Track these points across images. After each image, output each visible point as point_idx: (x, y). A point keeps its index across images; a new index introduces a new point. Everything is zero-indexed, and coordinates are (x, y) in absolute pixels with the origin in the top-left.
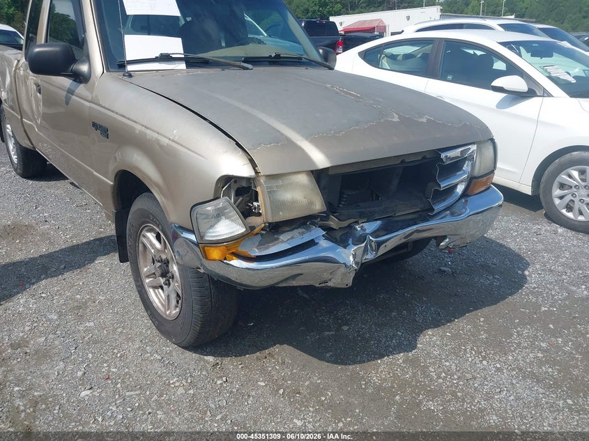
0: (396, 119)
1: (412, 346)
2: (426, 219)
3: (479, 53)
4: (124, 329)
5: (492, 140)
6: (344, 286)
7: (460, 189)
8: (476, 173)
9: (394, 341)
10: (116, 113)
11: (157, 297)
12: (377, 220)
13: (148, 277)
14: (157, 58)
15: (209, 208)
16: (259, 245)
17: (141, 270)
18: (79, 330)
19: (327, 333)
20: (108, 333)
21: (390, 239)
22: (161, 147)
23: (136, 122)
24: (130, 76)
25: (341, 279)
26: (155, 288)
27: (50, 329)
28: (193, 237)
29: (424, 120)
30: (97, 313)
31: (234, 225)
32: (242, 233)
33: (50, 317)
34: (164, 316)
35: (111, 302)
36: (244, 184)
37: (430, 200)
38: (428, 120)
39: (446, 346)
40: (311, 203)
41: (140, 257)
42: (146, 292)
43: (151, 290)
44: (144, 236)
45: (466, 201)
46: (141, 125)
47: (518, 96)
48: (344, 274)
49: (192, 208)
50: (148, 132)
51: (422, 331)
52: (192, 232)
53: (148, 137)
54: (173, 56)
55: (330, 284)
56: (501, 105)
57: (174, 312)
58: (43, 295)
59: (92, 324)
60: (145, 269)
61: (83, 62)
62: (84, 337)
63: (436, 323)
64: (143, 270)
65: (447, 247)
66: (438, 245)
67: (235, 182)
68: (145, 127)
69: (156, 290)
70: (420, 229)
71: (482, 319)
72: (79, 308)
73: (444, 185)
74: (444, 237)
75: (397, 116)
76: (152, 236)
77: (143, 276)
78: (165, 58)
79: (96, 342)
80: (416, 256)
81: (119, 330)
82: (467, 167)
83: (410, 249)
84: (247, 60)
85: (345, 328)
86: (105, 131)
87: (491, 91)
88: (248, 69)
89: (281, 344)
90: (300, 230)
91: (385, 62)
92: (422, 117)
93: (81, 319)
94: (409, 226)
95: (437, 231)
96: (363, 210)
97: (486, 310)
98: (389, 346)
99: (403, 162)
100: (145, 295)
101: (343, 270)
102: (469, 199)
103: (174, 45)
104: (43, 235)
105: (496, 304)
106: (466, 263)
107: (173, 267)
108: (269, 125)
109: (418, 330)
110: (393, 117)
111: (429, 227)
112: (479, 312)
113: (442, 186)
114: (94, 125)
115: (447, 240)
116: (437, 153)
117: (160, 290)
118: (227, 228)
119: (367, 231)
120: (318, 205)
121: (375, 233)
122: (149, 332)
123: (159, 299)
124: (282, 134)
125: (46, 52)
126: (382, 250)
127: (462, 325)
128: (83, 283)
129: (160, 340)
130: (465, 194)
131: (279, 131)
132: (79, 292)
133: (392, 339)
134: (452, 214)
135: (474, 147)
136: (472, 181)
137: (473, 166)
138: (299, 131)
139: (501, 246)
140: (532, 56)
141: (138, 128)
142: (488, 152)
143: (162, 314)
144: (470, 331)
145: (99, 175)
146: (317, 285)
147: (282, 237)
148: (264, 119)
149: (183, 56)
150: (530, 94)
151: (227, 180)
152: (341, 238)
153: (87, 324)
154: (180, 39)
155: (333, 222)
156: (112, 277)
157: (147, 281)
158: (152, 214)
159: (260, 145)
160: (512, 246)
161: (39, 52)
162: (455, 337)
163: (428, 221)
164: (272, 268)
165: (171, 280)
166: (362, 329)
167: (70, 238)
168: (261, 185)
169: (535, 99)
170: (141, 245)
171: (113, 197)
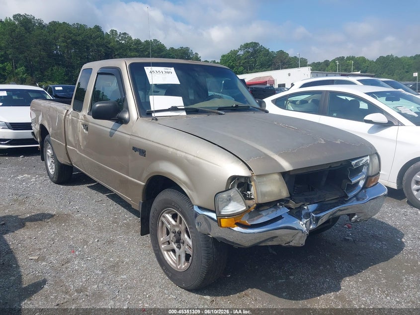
0: (323, 142)
1: (337, 288)
2: (343, 203)
3: (350, 99)
4: (146, 279)
5: (377, 154)
6: (301, 245)
7: (361, 184)
8: (370, 174)
9: (325, 285)
10: (153, 141)
11: (170, 258)
12: (314, 203)
13: (164, 244)
14: (169, 109)
15: (225, 195)
16: (249, 219)
17: (159, 239)
18: (117, 281)
19: (280, 281)
20: (137, 282)
21: (324, 215)
22: (188, 161)
23: (168, 147)
24: (157, 120)
25: (299, 241)
26: (168, 251)
27: (99, 280)
28: (213, 215)
29: (339, 142)
30: (127, 270)
31: (239, 205)
32: (244, 210)
33: (97, 272)
34: (176, 269)
35: (134, 263)
36: (243, 181)
37: (345, 191)
38: (341, 142)
39: (361, 288)
40: (280, 192)
41: (159, 230)
42: (162, 254)
43: (165, 253)
44: (164, 217)
45: (365, 191)
46: (173, 148)
47: (381, 126)
48: (301, 237)
49: (216, 195)
50: (178, 152)
51: (342, 279)
52: (214, 212)
53: (178, 155)
54: (179, 108)
55: (292, 244)
56: (371, 131)
57: (184, 266)
58: (89, 259)
59: (125, 277)
60: (162, 239)
61: (125, 112)
62: (122, 285)
63: (351, 274)
64: (160, 239)
65: (356, 221)
66: (350, 220)
67: (238, 179)
68: (176, 149)
69: (169, 253)
70: (341, 209)
71: (380, 270)
72: (114, 266)
73: (354, 181)
74: (354, 215)
75: (323, 140)
76: (169, 217)
77: (160, 244)
78: (174, 109)
79: (131, 288)
80: (328, 231)
81: (144, 280)
82: (364, 170)
83: (331, 224)
84: (220, 109)
85: (292, 277)
86: (143, 152)
87: (364, 123)
88: (222, 114)
89: (252, 288)
90: (272, 209)
91: (290, 106)
92: (336, 140)
93: (117, 273)
94: (335, 207)
95: (350, 210)
96: (306, 197)
97: (382, 264)
98: (323, 288)
99: (330, 167)
100: (161, 257)
101: (300, 234)
102: (367, 190)
103: (178, 101)
104: (78, 220)
105: (387, 260)
106: (361, 234)
107: (184, 236)
108: (252, 147)
109: (339, 278)
110: (321, 141)
111: (346, 208)
112: (377, 266)
113: (353, 182)
114: (135, 149)
115: (356, 216)
116: (349, 162)
117: (171, 252)
118: (235, 207)
119: (310, 211)
120: (285, 193)
121: (315, 212)
122: (164, 281)
123: (171, 258)
124: (261, 152)
125: (104, 106)
126: (320, 222)
127: (368, 274)
128: (112, 251)
129: (172, 286)
130: (365, 187)
131: (259, 150)
132: (111, 256)
133: (323, 284)
134: (358, 199)
135: (368, 158)
136: (368, 179)
137: (368, 169)
138: (271, 149)
139: (382, 223)
140: (386, 100)
141: (171, 150)
142: (376, 160)
143: (174, 268)
144: (374, 278)
145: (133, 179)
146: (283, 245)
147: (264, 213)
148: (249, 143)
149: (184, 108)
150: (390, 124)
151: (233, 178)
152: (297, 214)
153: (122, 277)
154: (181, 98)
155: (292, 204)
156: (130, 246)
157: (163, 247)
158: (174, 202)
159: (251, 158)
160: (390, 223)
161: (99, 107)
162: (365, 282)
163: (345, 204)
164: (254, 233)
165: (181, 244)
166: (303, 277)
167: (97, 222)
168: (254, 181)
169: (393, 128)
170: (160, 223)
171: (143, 193)
